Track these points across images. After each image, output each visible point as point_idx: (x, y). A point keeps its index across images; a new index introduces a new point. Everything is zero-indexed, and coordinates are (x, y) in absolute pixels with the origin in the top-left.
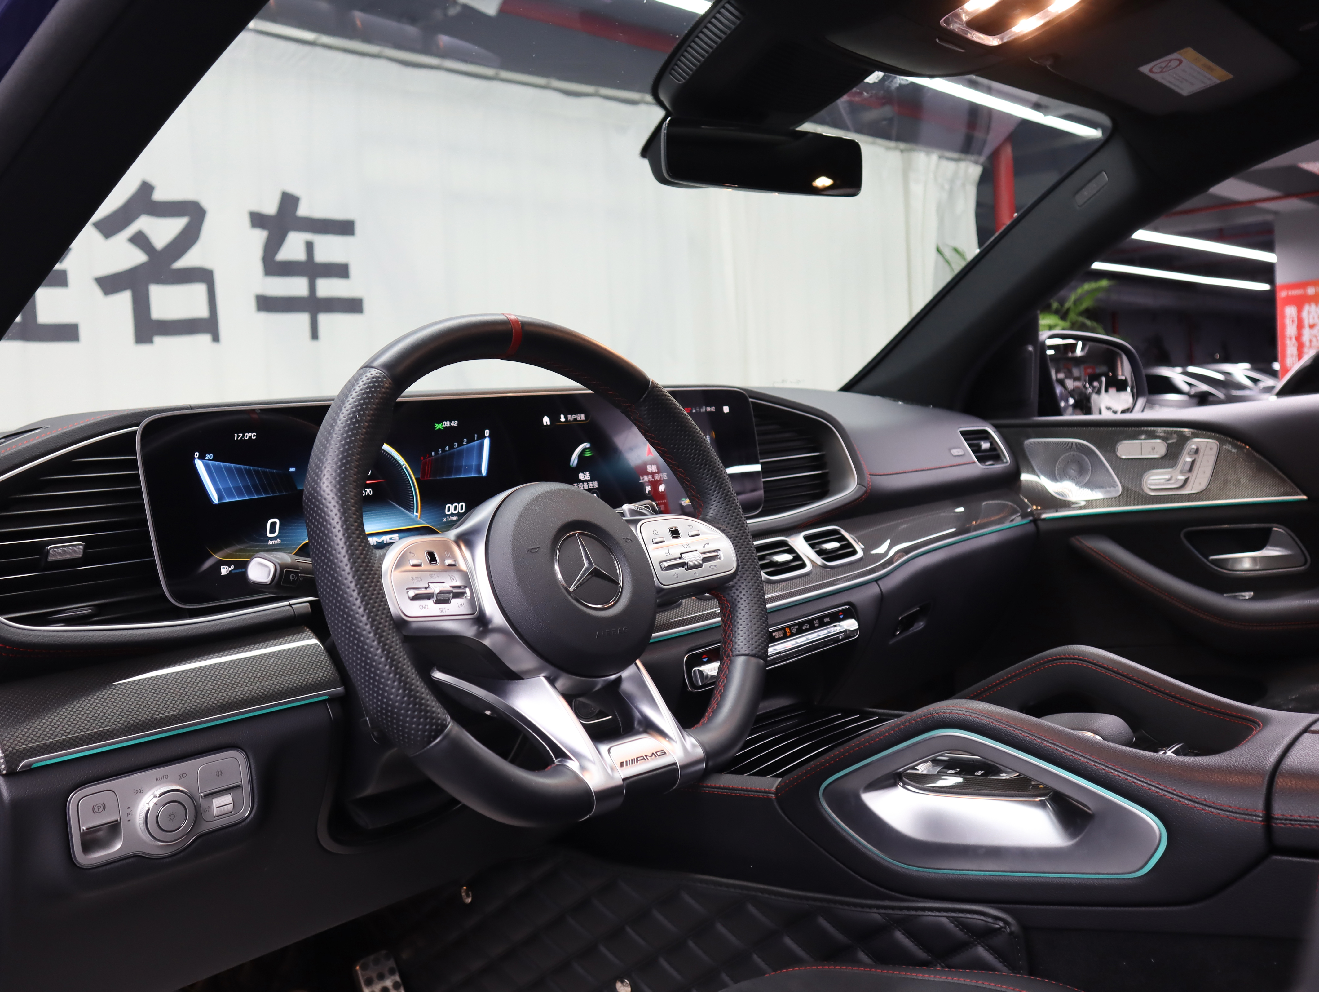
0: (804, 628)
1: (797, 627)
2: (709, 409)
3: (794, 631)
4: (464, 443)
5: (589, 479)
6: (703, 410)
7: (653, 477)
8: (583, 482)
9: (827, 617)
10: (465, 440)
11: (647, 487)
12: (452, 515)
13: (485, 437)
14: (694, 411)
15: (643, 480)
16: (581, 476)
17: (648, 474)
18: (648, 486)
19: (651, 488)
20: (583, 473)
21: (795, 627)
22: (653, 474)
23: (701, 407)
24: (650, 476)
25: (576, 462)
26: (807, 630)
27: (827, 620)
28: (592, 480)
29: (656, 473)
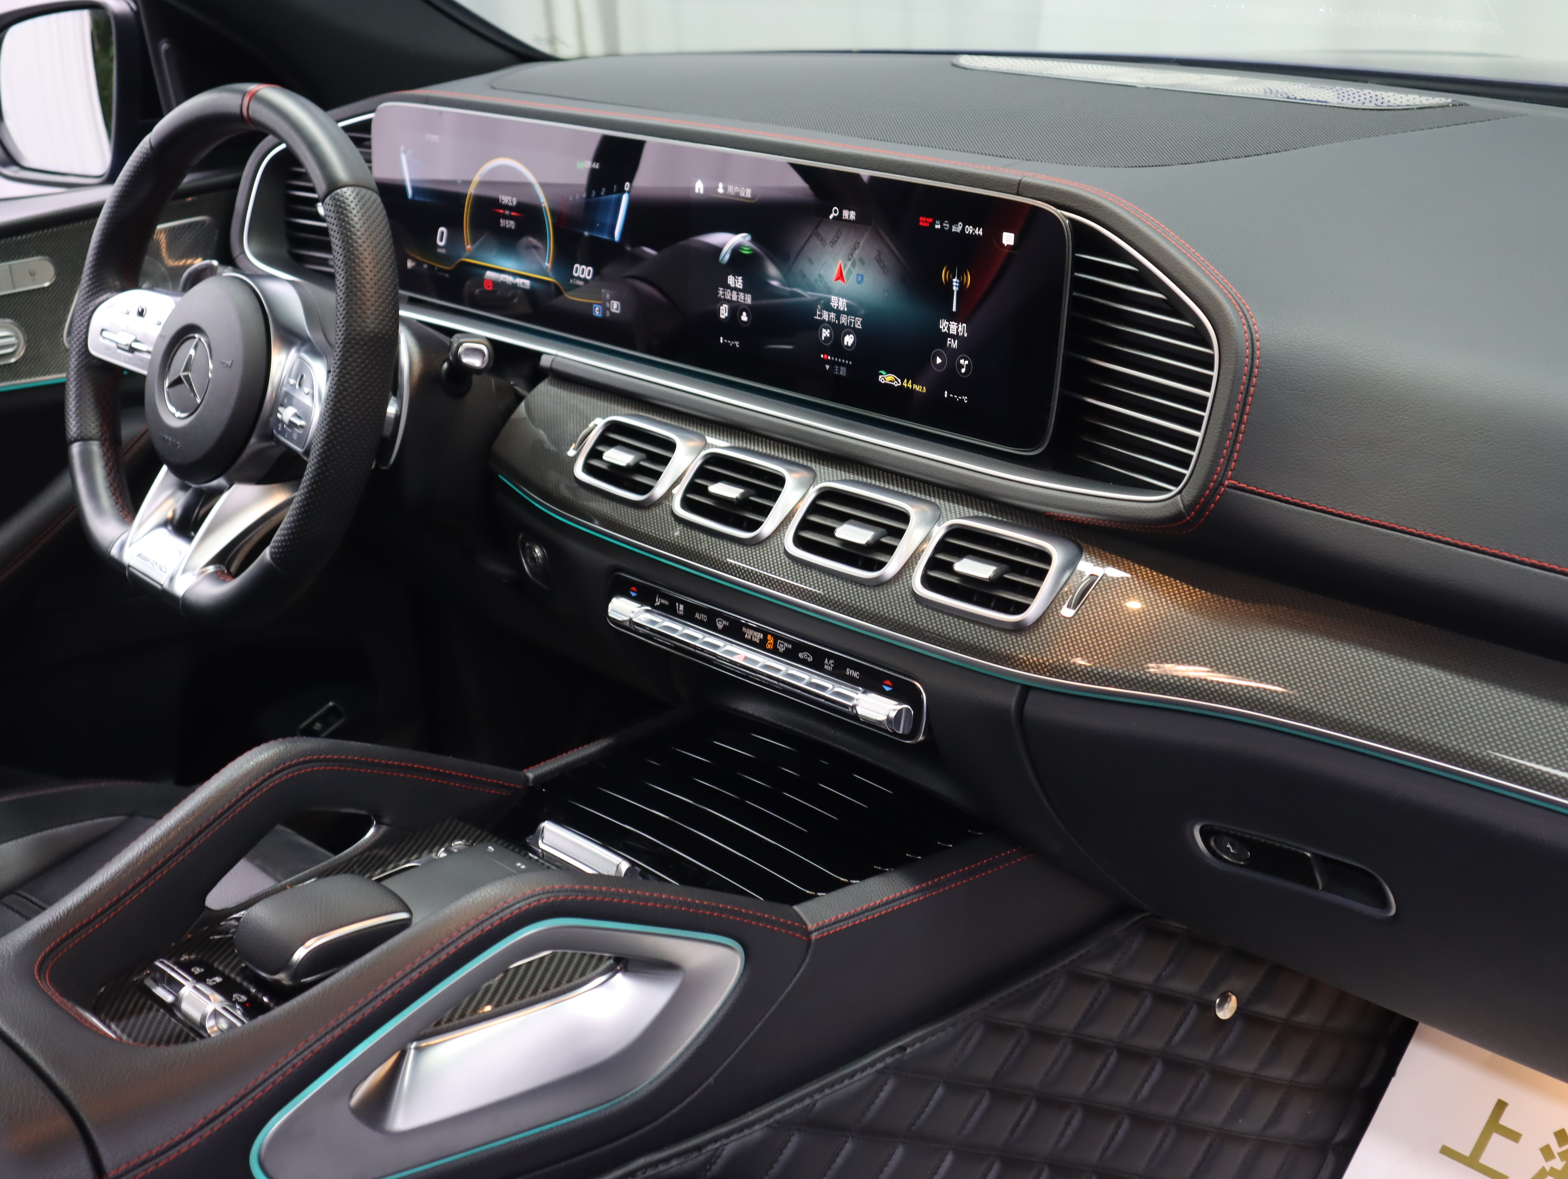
0: (800, 655)
1: (790, 646)
2: (969, 229)
3: (781, 649)
4: (602, 193)
5: (741, 287)
6: (957, 228)
7: (838, 318)
8: (732, 289)
9: (855, 670)
10: (604, 189)
11: (824, 330)
12: (579, 278)
13: (624, 192)
14: (938, 226)
15: (821, 316)
16: (731, 280)
17: (829, 309)
18: (826, 328)
19: (830, 334)
20: (734, 276)
21: (786, 644)
22: (838, 313)
23: (953, 222)
24: (833, 315)
25: (727, 257)
26: (804, 662)
27: (856, 674)
28: (745, 290)
29: (843, 312)
